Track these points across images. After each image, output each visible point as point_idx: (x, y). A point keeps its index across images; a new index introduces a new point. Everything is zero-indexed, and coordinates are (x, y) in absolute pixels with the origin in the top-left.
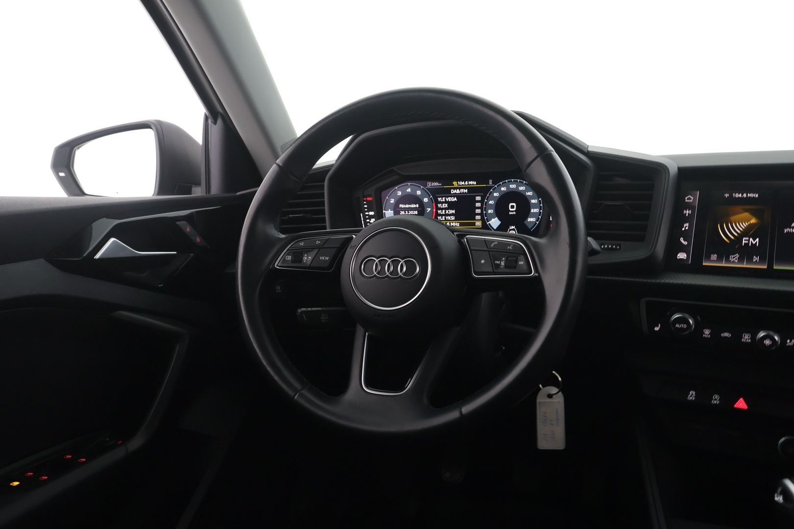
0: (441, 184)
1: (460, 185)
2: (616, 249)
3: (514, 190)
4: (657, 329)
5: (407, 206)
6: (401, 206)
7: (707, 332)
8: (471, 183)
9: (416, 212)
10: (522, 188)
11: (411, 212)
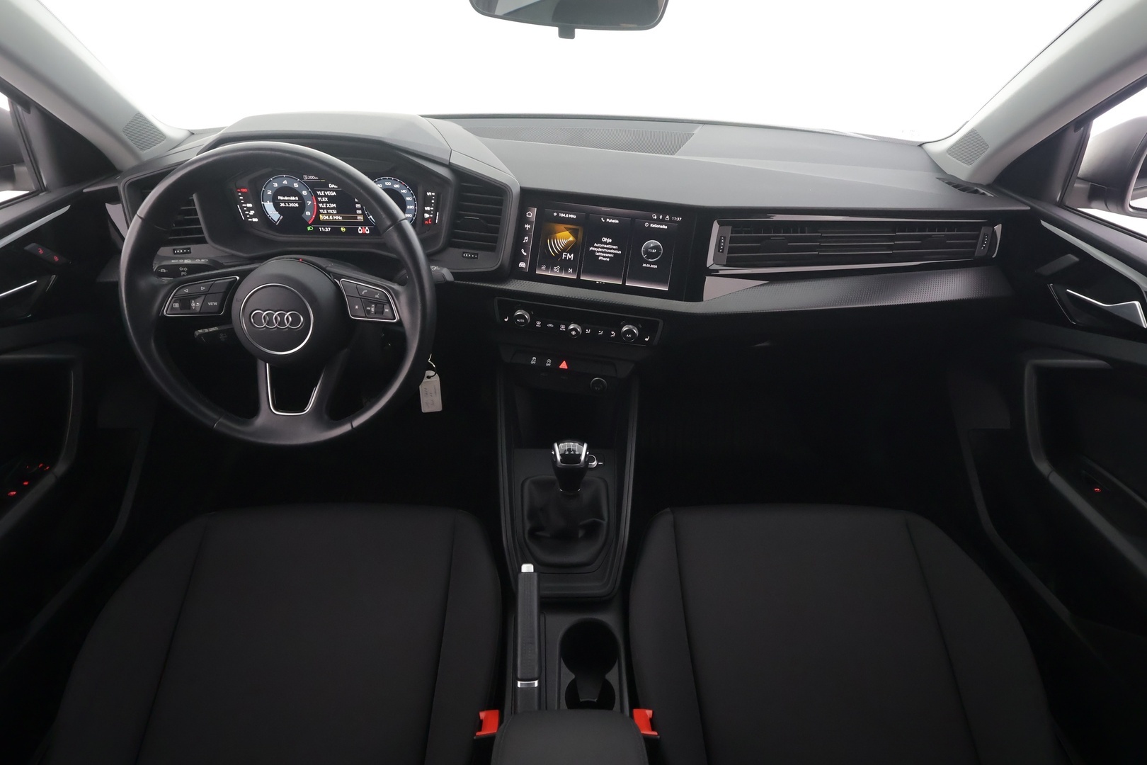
0: (317, 178)
2: (474, 258)
3: (389, 187)
4: (506, 320)
5: (286, 198)
6: (279, 198)
7: (539, 323)
9: (297, 205)
10: (396, 186)
11: (291, 205)
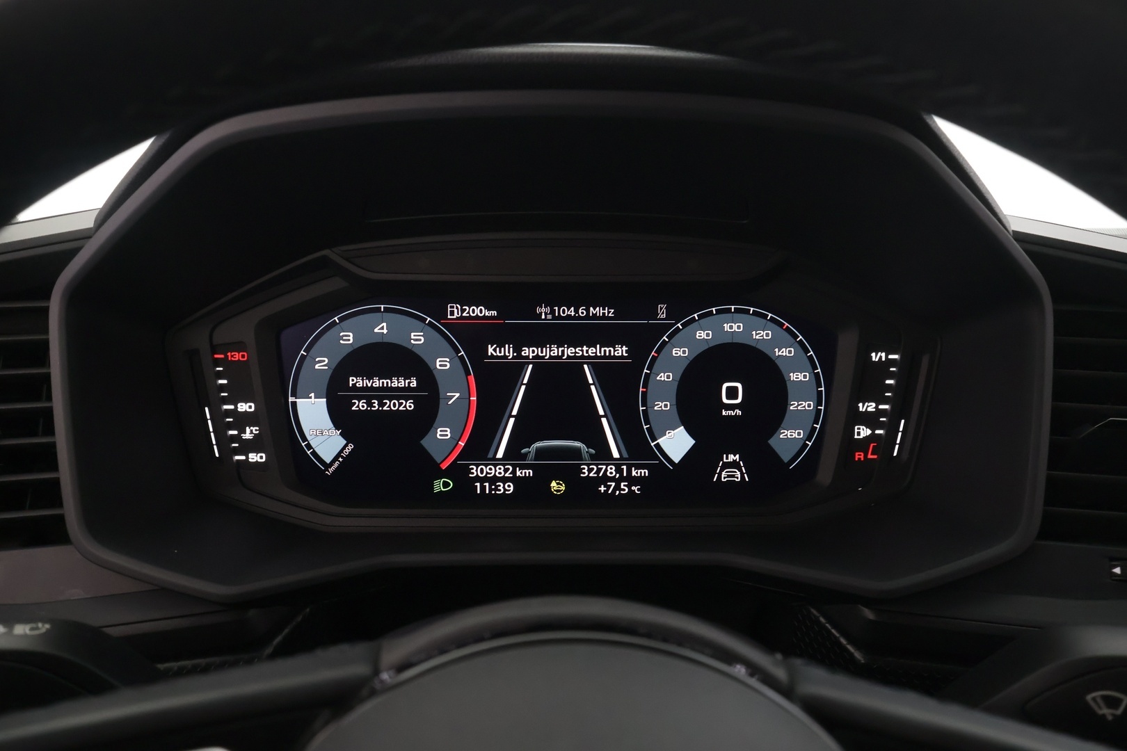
0: (494, 313)
1: (560, 317)
3: (736, 340)
5: (377, 383)
6: (352, 381)
8: (598, 311)
9: (409, 405)
10: (762, 335)
11: (391, 405)
